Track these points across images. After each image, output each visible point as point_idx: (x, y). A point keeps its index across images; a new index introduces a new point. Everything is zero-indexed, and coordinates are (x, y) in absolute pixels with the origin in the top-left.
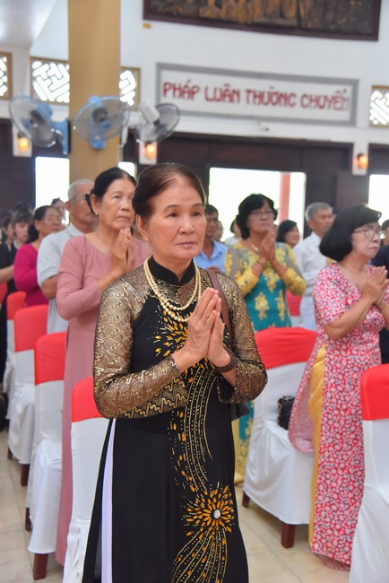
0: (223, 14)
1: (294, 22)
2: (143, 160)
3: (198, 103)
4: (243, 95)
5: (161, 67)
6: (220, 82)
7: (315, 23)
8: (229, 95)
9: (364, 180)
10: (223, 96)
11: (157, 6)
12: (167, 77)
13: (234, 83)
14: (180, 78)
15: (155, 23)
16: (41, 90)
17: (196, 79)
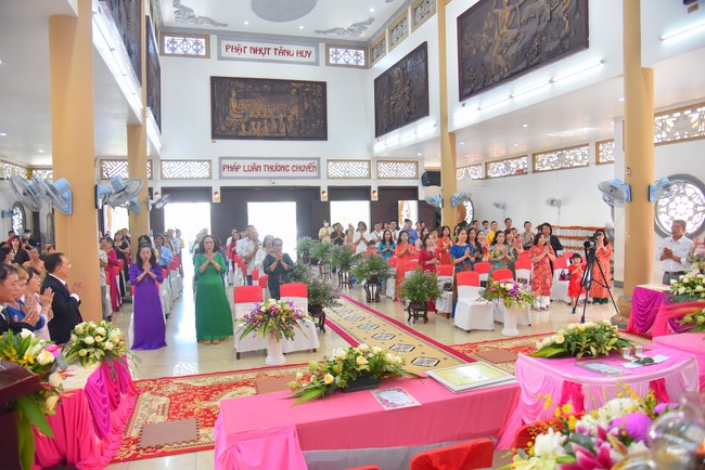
0: (249, 134)
1: (285, 135)
3: (241, 173)
4: (263, 168)
5: (221, 158)
6: (251, 163)
7: (296, 134)
8: (255, 168)
9: (327, 205)
11: (218, 133)
12: (225, 162)
13: (258, 163)
14: (231, 163)
15: (217, 141)
16: (166, 173)
17: (239, 162)
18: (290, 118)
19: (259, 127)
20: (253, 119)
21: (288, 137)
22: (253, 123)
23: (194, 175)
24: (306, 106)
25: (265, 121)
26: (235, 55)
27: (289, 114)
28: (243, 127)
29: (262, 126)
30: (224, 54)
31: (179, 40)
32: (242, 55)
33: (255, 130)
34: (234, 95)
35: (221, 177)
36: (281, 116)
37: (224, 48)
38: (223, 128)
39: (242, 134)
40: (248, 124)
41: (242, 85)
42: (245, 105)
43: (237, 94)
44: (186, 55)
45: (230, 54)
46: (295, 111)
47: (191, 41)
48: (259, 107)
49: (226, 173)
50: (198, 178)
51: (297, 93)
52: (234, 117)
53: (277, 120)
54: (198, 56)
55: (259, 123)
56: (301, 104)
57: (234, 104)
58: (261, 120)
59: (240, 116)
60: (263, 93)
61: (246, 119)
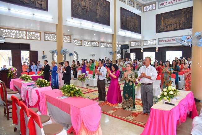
0: (167, 30)
1: (179, 28)
2: (156, 51)
3: (164, 42)
4: (171, 40)
6: (168, 39)
7: (183, 27)
8: (169, 40)
10: (168, 41)
11: (158, 31)
12: (160, 40)
13: (170, 39)
14: (161, 40)
15: (158, 33)
16: (145, 44)
17: (164, 39)
18: (181, 22)
19: (170, 27)
20: (168, 25)
21: (180, 29)
22: (168, 26)
23: (151, 44)
24: (188, 16)
25: (172, 25)
26: (163, 6)
27: (181, 21)
28: (165, 28)
29: (171, 27)
30: (160, 7)
31: (148, 7)
32: (166, 5)
33: (169, 29)
34: (162, 18)
35: (158, 44)
36: (178, 22)
37: (160, 5)
38: (159, 29)
39: (164, 30)
40: (167, 27)
41: (165, 15)
42: (166, 21)
43: (163, 18)
44: (150, 10)
45: (162, 6)
46: (183, 19)
47: (151, 6)
48: (171, 21)
49: (160, 43)
50: (153, 45)
51: (184, 13)
52: (162, 25)
53: (176, 24)
54: (153, 10)
55: (170, 26)
56: (185, 16)
57: (162, 22)
58: (171, 25)
59: (164, 25)
60: (172, 16)
61: (166, 25)
